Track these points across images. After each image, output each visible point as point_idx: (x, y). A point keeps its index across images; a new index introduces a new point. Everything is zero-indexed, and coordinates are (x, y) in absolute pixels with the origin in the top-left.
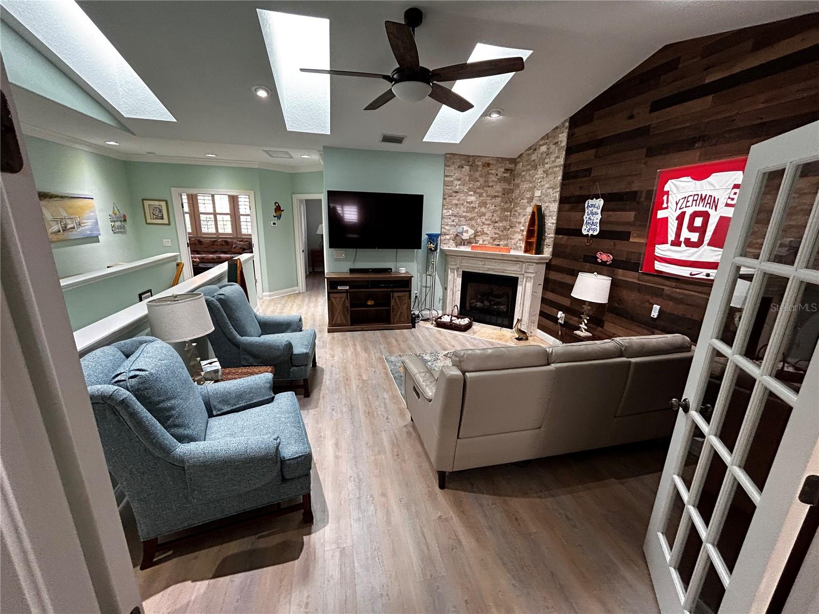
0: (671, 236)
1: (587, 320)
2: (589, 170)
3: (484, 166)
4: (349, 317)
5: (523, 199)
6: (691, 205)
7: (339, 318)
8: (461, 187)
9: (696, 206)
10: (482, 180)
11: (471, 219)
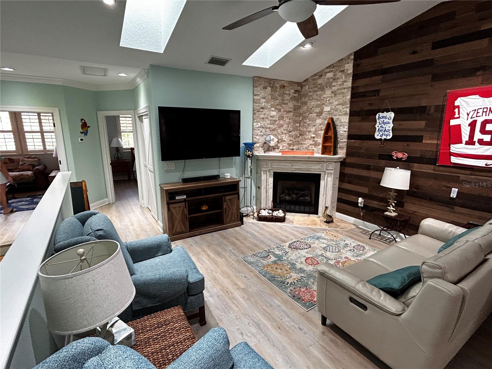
0: (465, 137)
1: (395, 203)
2: (378, 91)
3: (281, 87)
4: (187, 224)
5: (312, 113)
6: (481, 115)
7: (178, 226)
8: (266, 104)
9: (486, 116)
10: (280, 98)
11: (273, 130)
